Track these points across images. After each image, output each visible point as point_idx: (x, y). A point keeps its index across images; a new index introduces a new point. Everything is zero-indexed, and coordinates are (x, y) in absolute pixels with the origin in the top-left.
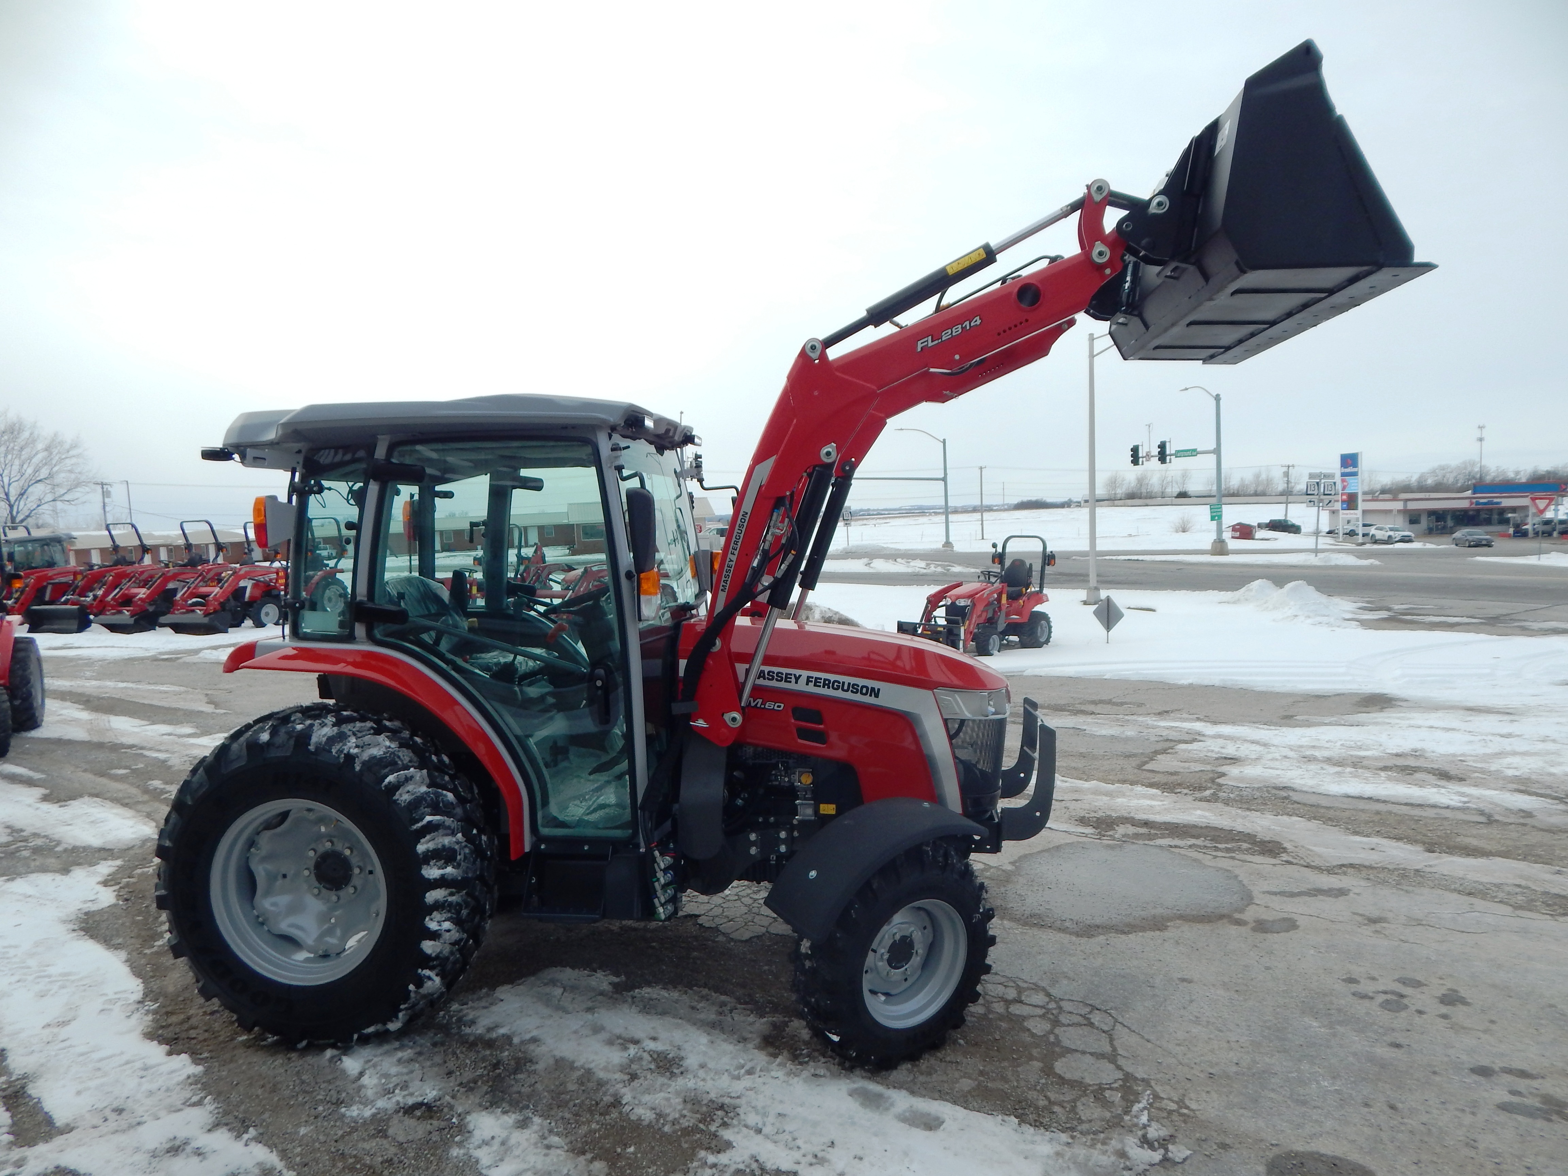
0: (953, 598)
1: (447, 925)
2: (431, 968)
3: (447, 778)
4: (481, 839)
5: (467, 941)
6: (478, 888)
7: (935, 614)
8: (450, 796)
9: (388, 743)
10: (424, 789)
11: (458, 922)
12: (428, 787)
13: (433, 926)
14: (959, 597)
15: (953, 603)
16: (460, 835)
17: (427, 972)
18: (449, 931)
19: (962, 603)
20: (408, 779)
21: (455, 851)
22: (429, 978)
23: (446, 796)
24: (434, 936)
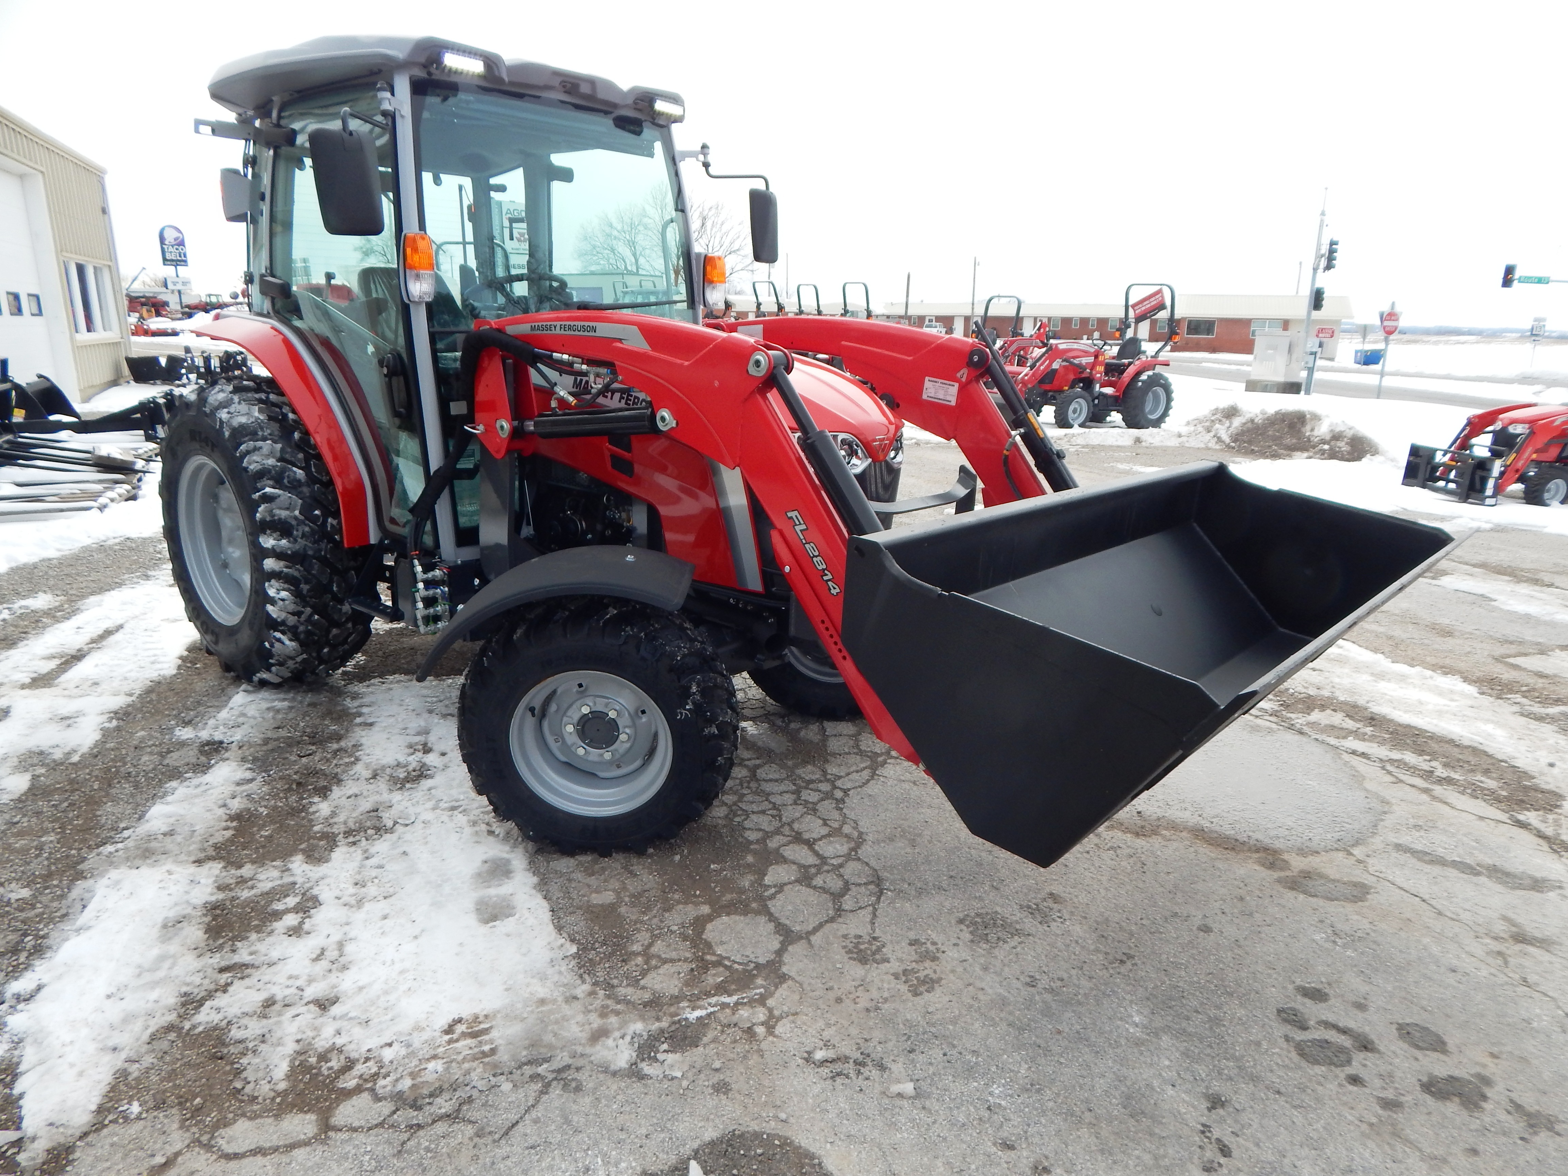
0: (1506, 421)
1: (284, 594)
2: (283, 633)
3: (301, 456)
4: (325, 522)
5: (311, 615)
6: (316, 567)
7: (1474, 441)
8: (300, 473)
9: (256, 414)
10: (271, 462)
11: (297, 594)
12: (278, 461)
13: (272, 592)
14: (1514, 421)
15: (1504, 429)
16: (297, 513)
17: (278, 635)
18: (283, 600)
19: (1518, 429)
20: (256, 449)
21: (292, 526)
22: (279, 640)
23: (295, 473)
24: (273, 601)
